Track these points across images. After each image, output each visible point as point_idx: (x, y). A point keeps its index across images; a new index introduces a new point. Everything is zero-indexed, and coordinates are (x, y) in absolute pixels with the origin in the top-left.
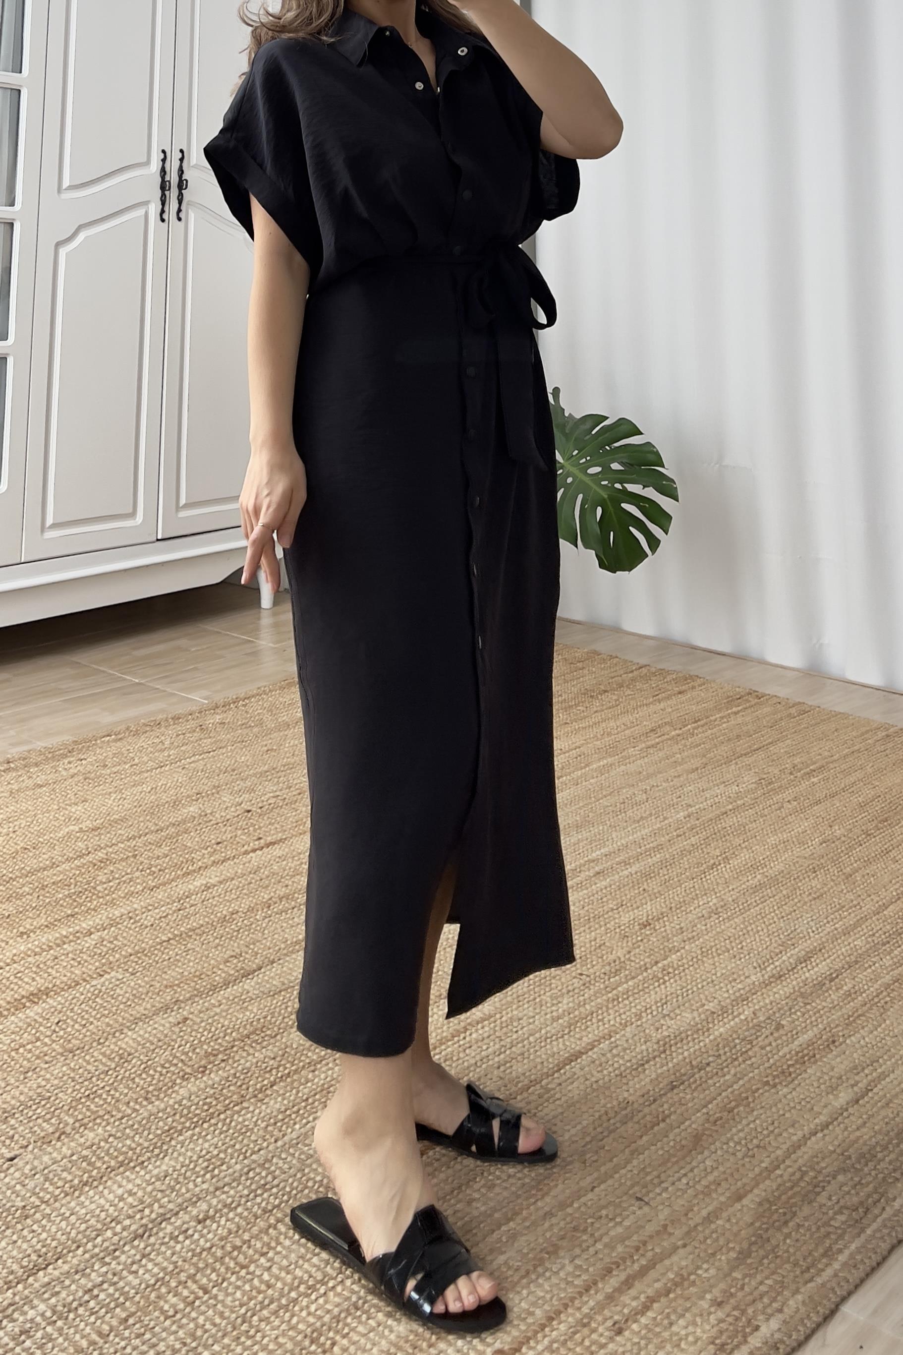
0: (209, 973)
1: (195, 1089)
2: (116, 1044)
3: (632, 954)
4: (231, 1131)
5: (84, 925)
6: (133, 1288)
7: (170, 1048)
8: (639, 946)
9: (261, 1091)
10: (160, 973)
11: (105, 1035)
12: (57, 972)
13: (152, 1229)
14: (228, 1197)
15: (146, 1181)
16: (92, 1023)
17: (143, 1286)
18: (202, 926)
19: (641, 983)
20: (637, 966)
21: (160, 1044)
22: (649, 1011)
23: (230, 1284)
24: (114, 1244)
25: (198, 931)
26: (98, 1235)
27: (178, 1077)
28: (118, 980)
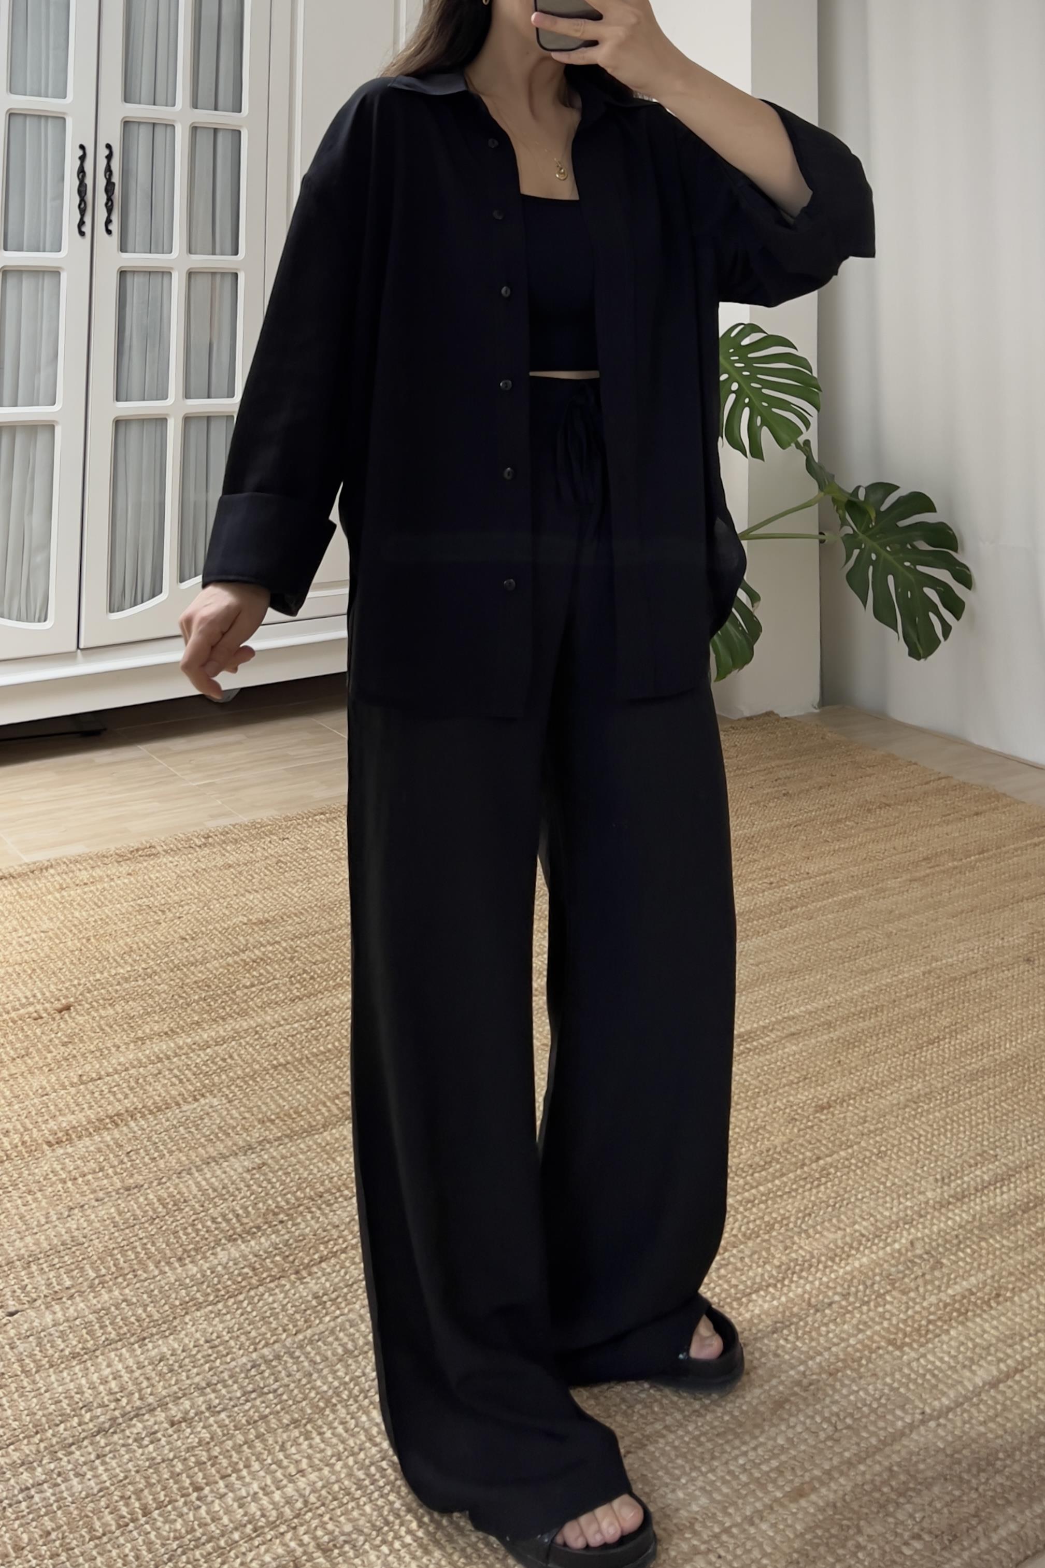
0: (313, 1110)
1: (237, 1256)
2: (176, 1186)
3: (792, 1143)
4: (254, 1313)
5: (205, 1036)
6: (72, 1495)
7: (231, 1198)
8: (804, 1136)
9: (307, 1266)
10: (259, 1103)
11: (171, 1172)
12: (154, 1090)
13: (120, 1424)
14: (216, 1398)
15: (138, 1363)
16: (162, 1156)
17: (84, 1493)
18: (329, 1050)
19: (789, 1184)
20: (794, 1160)
21: (224, 1192)
22: (785, 1222)
23: (174, 1509)
24: (73, 1436)
25: (320, 1057)
26: (62, 1422)
27: (225, 1237)
28: (211, 1107)
